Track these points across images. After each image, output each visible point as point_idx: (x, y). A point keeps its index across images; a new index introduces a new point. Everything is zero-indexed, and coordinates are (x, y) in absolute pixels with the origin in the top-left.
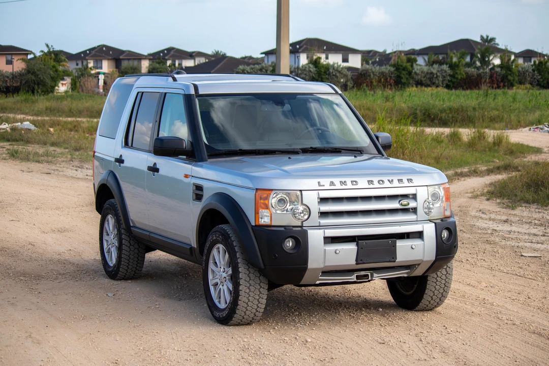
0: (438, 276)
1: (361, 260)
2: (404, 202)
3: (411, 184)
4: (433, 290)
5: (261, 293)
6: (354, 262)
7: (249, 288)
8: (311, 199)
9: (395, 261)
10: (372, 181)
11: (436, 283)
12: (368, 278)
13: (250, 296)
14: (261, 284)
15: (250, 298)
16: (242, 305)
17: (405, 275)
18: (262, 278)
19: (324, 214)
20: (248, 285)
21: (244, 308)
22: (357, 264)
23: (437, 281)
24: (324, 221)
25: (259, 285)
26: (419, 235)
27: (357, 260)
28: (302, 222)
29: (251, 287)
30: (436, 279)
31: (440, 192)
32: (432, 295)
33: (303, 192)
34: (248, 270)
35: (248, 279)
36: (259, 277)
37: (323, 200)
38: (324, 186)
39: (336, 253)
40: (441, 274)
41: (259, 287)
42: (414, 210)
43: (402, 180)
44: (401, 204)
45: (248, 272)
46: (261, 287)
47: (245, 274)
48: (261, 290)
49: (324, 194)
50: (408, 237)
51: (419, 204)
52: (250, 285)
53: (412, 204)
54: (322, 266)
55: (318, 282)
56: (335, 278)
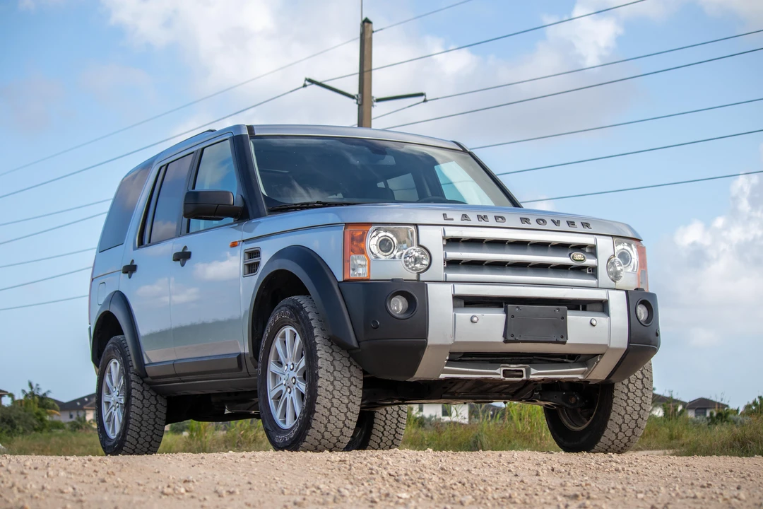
0: (629, 391)
1: (512, 336)
2: (578, 256)
3: (587, 230)
4: (623, 413)
5: (351, 393)
6: (501, 339)
7: (332, 383)
8: (432, 238)
9: (564, 343)
10: (526, 219)
11: (626, 401)
12: (522, 376)
13: (334, 397)
14: (352, 379)
15: (334, 400)
16: (321, 413)
17: (580, 377)
18: (353, 369)
19: (452, 264)
20: (332, 379)
21: (324, 418)
22: (506, 341)
23: (629, 398)
24: (452, 276)
25: (350, 380)
26: (602, 306)
27: (505, 335)
28: (418, 274)
29: (335, 383)
30: (627, 395)
31: (631, 252)
32: (620, 421)
33: (419, 227)
34: (331, 354)
35: (331, 369)
36: (349, 367)
37: (452, 242)
38: (452, 219)
39: (472, 322)
40: (635, 388)
41: (349, 384)
42: (593, 271)
43: (574, 222)
44: (573, 259)
45: (331, 359)
46: (352, 384)
47: (327, 360)
48: (353, 388)
49: (453, 232)
50: (584, 309)
51: (601, 262)
52: (335, 379)
53: (590, 262)
54: (450, 342)
55: (442, 376)
56: (470, 370)
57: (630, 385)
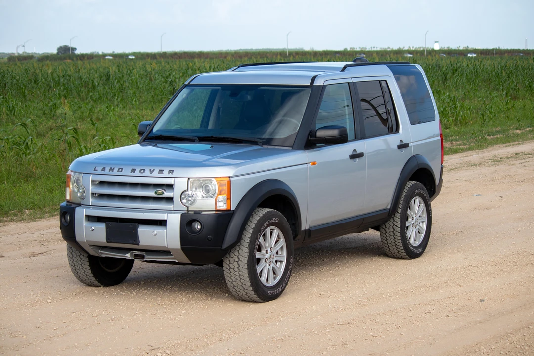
1: (109, 239)
6: (105, 241)
7: (72, 253)
9: (138, 244)
10: (134, 169)
15: (74, 262)
22: (108, 242)
24: (97, 202)
27: (106, 239)
28: (81, 201)
31: (212, 185)
37: (102, 183)
38: (97, 170)
39: (91, 230)
43: (163, 170)
44: (156, 193)
48: (81, 256)
51: (175, 194)
53: (167, 194)
54: (85, 240)
55: (104, 256)
56: (111, 253)
57: (230, 264)
